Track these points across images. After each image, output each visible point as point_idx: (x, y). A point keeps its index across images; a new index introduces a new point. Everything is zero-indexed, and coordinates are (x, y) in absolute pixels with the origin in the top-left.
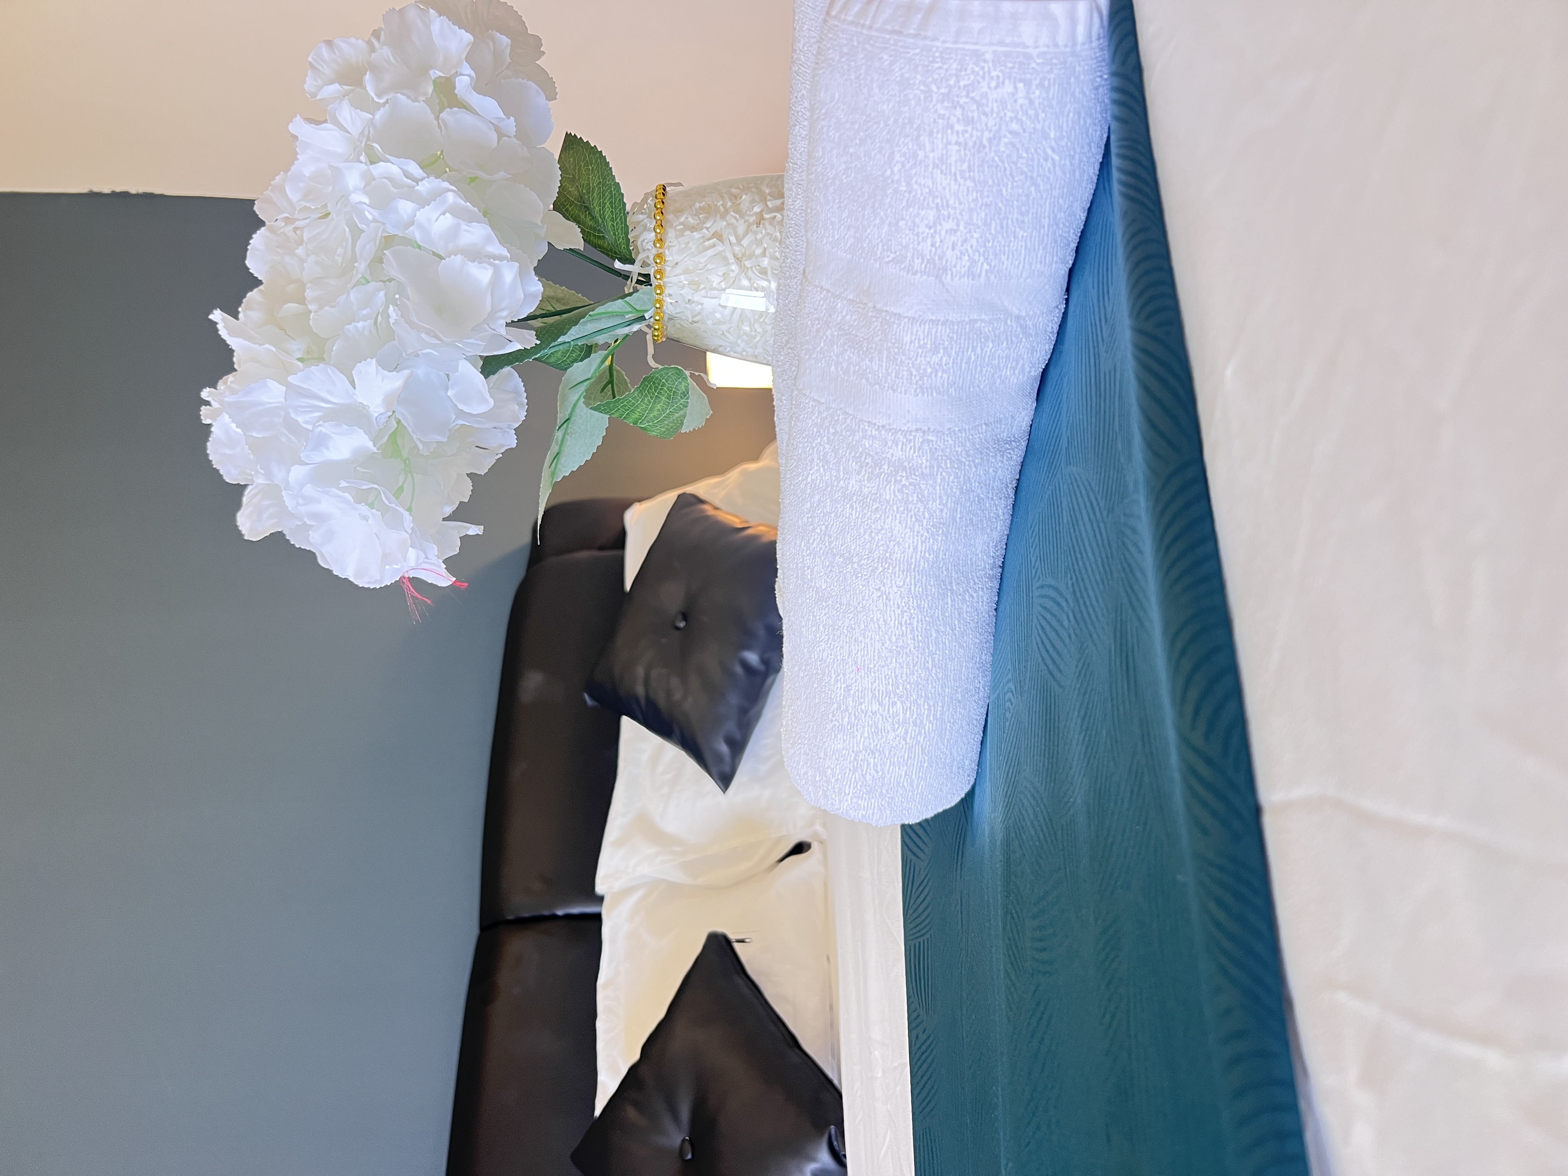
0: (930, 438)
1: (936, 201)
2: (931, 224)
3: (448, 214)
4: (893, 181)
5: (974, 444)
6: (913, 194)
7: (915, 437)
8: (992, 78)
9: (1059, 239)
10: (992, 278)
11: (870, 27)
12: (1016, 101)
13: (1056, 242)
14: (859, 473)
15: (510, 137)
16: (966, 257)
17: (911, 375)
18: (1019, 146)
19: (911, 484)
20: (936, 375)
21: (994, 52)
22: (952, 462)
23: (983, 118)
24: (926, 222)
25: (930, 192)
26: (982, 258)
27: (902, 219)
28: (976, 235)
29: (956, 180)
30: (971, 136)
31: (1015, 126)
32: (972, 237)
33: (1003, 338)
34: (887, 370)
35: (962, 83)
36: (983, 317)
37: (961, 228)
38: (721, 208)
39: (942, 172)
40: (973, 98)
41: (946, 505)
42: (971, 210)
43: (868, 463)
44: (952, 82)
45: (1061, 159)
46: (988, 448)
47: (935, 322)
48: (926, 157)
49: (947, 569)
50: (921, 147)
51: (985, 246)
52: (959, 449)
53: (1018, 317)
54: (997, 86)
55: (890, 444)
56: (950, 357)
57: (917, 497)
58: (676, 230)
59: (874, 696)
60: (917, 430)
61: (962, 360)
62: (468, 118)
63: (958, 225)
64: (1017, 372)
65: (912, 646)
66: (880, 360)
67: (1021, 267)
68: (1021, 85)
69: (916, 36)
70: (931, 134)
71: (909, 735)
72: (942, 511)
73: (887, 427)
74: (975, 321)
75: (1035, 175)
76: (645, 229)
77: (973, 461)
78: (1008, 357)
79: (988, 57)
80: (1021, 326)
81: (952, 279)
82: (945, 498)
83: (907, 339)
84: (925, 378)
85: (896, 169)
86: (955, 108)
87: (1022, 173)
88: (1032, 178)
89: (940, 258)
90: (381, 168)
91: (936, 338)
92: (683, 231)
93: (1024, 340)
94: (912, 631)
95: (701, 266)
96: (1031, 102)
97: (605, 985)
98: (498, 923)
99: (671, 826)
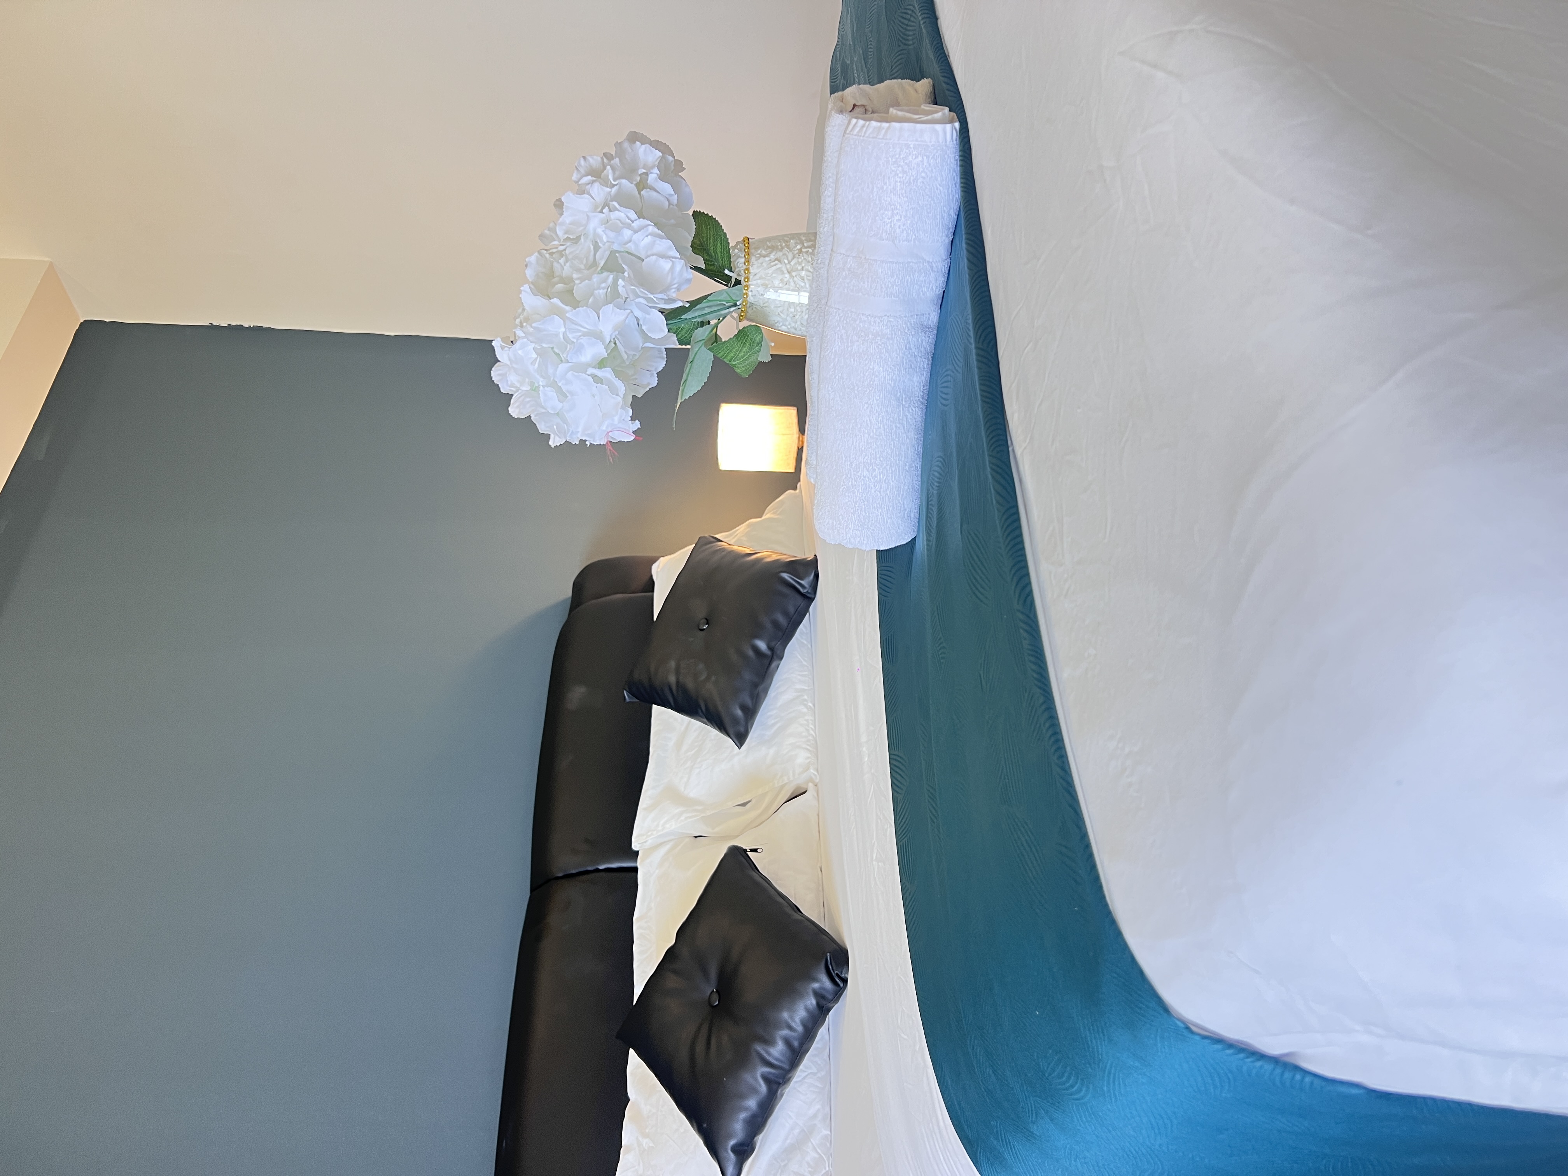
0: (891, 320)
1: (892, 207)
2: (890, 217)
3: (649, 237)
4: (873, 200)
5: (911, 324)
6: (882, 204)
7: (884, 319)
8: (913, 155)
9: (945, 226)
10: (917, 242)
11: (864, 136)
12: (923, 164)
13: (943, 226)
14: (858, 341)
15: (673, 205)
16: (905, 232)
17: (882, 288)
18: (925, 183)
19: (882, 343)
20: (893, 288)
21: (914, 145)
22: (901, 332)
23: (911, 172)
24: (887, 217)
25: (889, 203)
26: (912, 232)
27: (878, 216)
28: (909, 222)
29: (900, 198)
30: (906, 178)
31: (923, 175)
32: (907, 222)
33: (922, 271)
34: (871, 286)
35: (901, 157)
36: (913, 261)
37: (903, 219)
38: (780, 247)
39: (894, 194)
40: (906, 163)
41: (899, 355)
42: (906, 211)
43: (862, 336)
44: (897, 156)
45: (943, 189)
46: (918, 327)
47: (892, 262)
48: (887, 188)
49: (900, 392)
50: (885, 184)
51: (913, 227)
52: (904, 326)
53: (929, 262)
54: (915, 158)
55: (872, 323)
56: (899, 279)
57: (885, 350)
58: (756, 257)
59: (865, 466)
60: (885, 316)
61: (904, 281)
62: (654, 194)
63: (901, 217)
64: (929, 290)
65: (883, 434)
66: (868, 282)
67: (929, 237)
68: (925, 158)
69: (882, 139)
70: (889, 178)
71: (882, 490)
72: (897, 357)
73: (871, 315)
74: (910, 262)
75: (933, 196)
76: (739, 257)
77: (911, 333)
78: (925, 281)
79: (912, 146)
80: (930, 266)
81: (899, 242)
82: (898, 350)
83: (880, 271)
84: (888, 289)
85: (874, 195)
86: (899, 167)
87: (927, 195)
88: (931, 197)
89: (894, 232)
90: (615, 215)
91: (893, 270)
92: (759, 258)
93: (932, 273)
94: (884, 425)
95: (769, 275)
96: (930, 165)
97: (638, 919)
98: (548, 881)
99: (693, 792)
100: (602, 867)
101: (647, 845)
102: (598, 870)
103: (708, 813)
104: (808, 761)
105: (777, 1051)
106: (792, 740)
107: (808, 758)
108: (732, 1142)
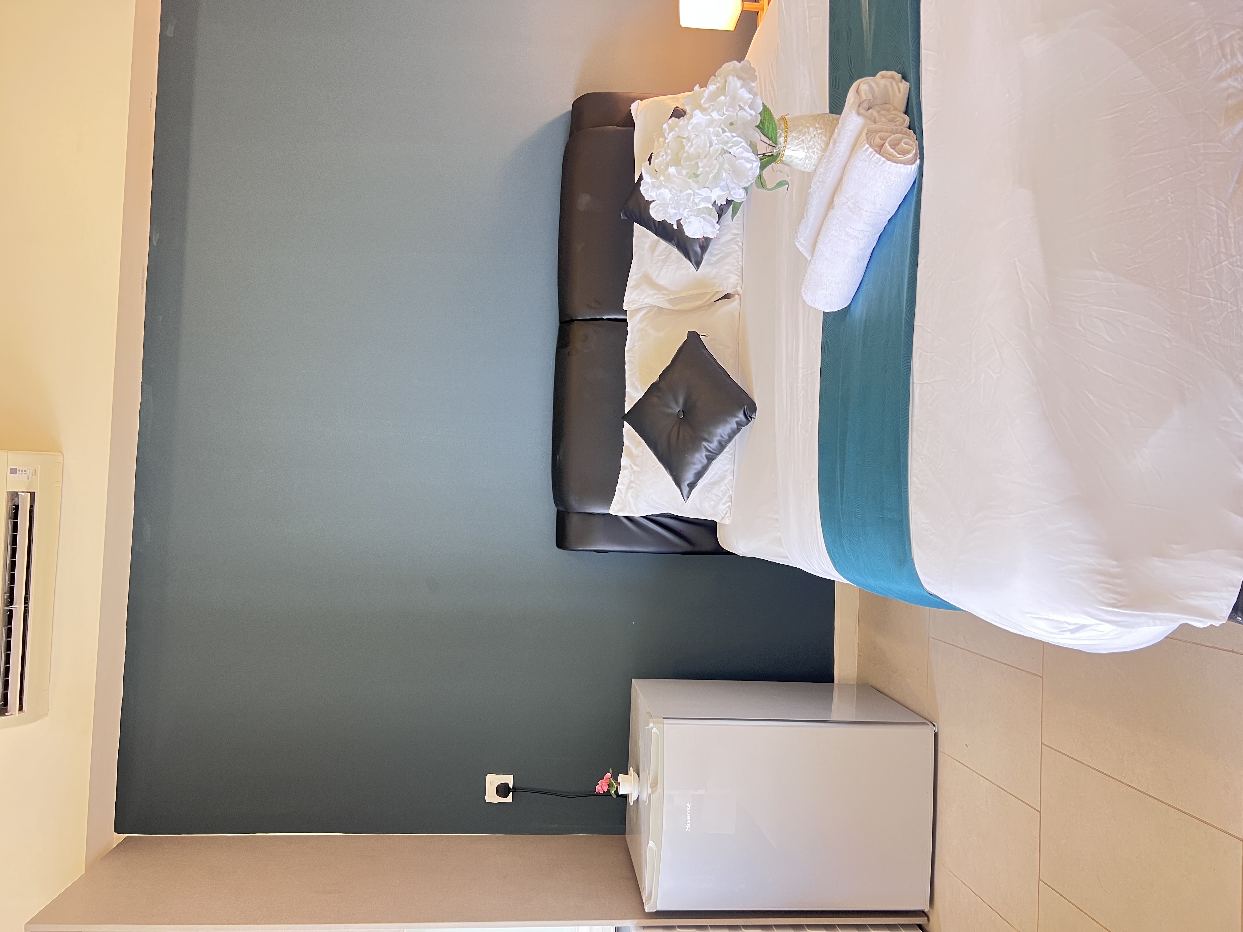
58: (790, 138)
97: (628, 351)
98: (573, 321)
99: (662, 281)
100: (605, 317)
101: (633, 307)
102: (602, 319)
103: (671, 297)
104: (737, 282)
105: (714, 445)
106: (727, 267)
107: (737, 280)
108: (688, 482)
